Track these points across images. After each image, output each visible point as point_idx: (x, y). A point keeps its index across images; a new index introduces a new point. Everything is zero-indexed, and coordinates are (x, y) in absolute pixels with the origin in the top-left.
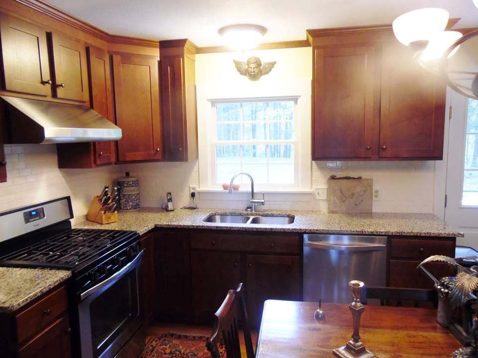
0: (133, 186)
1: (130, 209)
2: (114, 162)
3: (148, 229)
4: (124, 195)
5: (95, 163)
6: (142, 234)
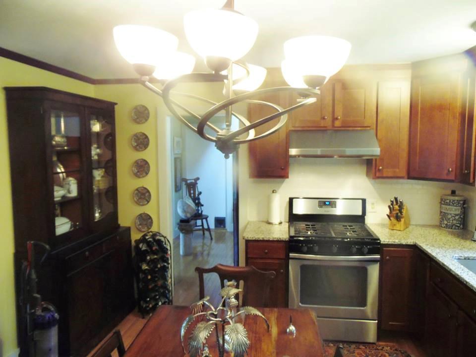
0: (449, 205)
1: (444, 227)
2: (406, 177)
3: (399, 243)
4: (441, 212)
5: (375, 175)
6: (384, 243)
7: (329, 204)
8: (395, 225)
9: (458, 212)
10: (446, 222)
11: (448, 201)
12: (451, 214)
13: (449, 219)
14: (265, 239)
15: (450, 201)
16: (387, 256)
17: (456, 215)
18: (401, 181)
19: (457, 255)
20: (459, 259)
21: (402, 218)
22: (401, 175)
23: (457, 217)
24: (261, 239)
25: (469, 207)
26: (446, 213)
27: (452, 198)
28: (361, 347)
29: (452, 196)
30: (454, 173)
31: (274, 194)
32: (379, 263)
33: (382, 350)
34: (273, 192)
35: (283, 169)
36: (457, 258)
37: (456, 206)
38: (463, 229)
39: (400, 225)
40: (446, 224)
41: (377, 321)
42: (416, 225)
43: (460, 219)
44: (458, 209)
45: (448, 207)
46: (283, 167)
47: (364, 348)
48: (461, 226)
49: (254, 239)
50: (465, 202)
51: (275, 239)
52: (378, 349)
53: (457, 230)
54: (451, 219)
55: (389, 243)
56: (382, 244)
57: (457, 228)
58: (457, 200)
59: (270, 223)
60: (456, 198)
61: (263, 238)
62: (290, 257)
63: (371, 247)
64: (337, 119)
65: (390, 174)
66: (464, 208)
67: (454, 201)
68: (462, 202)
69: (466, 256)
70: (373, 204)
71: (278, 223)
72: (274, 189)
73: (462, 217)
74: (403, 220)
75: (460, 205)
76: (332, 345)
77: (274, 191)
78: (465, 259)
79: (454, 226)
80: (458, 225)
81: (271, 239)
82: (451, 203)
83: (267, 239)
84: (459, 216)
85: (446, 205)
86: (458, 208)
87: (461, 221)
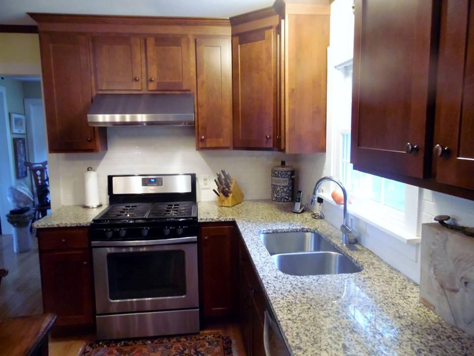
0: (278, 177)
1: (275, 201)
2: (232, 148)
3: (218, 220)
4: (272, 185)
5: (199, 146)
6: (201, 221)
7: (155, 181)
8: (223, 201)
9: (286, 184)
10: (275, 195)
11: (277, 173)
12: (280, 186)
13: (278, 191)
14: (61, 226)
15: (278, 173)
16: (205, 236)
17: (286, 187)
18: (226, 152)
19: (265, 229)
20: (267, 233)
21: (230, 193)
22: (226, 145)
23: (285, 189)
24: (56, 226)
25: (298, 178)
26: (276, 185)
27: (281, 169)
28: (183, 339)
29: (282, 167)
30: (272, 140)
31: (88, 172)
32: (196, 244)
33: (204, 339)
34: (88, 170)
35: (90, 141)
36: (265, 232)
37: (284, 177)
38: (292, 201)
39: (229, 201)
40: (276, 197)
41: (198, 309)
42: (252, 201)
43: (288, 191)
44: (286, 181)
45: (277, 179)
46: (89, 139)
47: (185, 340)
48: (290, 199)
49: (46, 226)
50: (293, 173)
51: (73, 225)
52: (200, 339)
53: (287, 203)
54: (280, 192)
55: (207, 221)
56: (200, 223)
57: (286, 200)
58: (285, 171)
59: (86, 207)
60: (285, 169)
61: (57, 225)
62: (92, 245)
63: (187, 227)
64: (151, 81)
65: (214, 145)
66: (292, 179)
67: (282, 172)
68: (289, 173)
69: (274, 229)
70: (205, 180)
71: (95, 206)
72: (88, 167)
73: (290, 188)
74: (231, 195)
75: (287, 176)
76: (149, 342)
77: (90, 169)
78: (273, 232)
79: (283, 199)
80: (287, 197)
81: (68, 226)
82: (280, 175)
83: (64, 226)
84: (287, 188)
85: (276, 177)
86: (286, 179)
87: (289, 193)
